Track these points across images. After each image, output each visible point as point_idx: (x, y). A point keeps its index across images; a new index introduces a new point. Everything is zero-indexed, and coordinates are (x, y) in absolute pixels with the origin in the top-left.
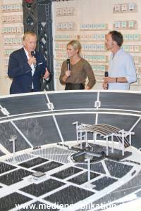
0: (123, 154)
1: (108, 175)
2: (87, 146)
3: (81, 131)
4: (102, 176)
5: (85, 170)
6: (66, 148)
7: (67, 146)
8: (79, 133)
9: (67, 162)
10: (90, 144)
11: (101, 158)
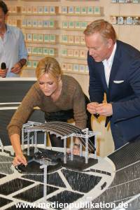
0: (87, 162)
1: (69, 188)
2: (36, 151)
3: (29, 131)
4: (61, 190)
5: (37, 183)
6: (8, 155)
7: (9, 152)
8: (26, 134)
9: (11, 172)
10: (39, 149)
11: (57, 167)
